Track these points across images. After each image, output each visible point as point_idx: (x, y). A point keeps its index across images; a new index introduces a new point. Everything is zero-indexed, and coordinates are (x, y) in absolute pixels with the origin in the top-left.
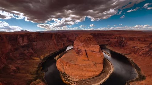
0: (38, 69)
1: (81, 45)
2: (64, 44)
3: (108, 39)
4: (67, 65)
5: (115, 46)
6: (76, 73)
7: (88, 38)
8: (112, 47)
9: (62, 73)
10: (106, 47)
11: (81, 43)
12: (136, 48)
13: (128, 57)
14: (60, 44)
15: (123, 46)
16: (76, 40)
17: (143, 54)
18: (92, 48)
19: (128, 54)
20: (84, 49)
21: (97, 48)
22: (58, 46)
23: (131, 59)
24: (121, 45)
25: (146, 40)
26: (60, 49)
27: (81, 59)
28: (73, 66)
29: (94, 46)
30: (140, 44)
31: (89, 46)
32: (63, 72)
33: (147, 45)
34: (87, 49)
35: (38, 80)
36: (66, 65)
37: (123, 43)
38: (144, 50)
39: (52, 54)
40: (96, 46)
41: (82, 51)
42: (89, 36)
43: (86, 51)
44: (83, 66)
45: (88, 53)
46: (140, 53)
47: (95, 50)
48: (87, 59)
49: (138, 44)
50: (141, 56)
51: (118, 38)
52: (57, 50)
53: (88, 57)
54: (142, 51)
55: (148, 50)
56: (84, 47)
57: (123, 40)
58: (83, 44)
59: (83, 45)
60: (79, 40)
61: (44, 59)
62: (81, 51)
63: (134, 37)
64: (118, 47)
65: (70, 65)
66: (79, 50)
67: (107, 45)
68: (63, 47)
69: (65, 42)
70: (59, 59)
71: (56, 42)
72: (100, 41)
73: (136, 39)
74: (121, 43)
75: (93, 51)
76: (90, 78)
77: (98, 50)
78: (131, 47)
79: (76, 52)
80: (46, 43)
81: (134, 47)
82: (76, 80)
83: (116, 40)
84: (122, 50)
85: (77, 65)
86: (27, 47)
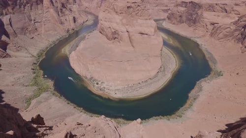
0: (35, 75)
1: (118, 21)
2: (75, 20)
4: (93, 64)
5: (181, 22)
7: (133, 5)
8: (174, 24)
9: (86, 78)
10: (163, 24)
12: (215, 25)
14: (66, 20)
15: (195, 22)
17: (226, 36)
18: (141, 26)
19: (200, 37)
20: (125, 30)
21: (152, 27)
22: (62, 23)
23: (205, 45)
24: (189, 20)
25: (233, 10)
26: (68, 31)
27: (119, 50)
28: (107, 63)
30: (222, 18)
31: (135, 22)
32: (89, 77)
33: (233, 21)
34: (130, 29)
35: (44, 95)
38: (229, 29)
39: (54, 42)
40: (148, 21)
41: (120, 33)
43: (129, 34)
44: (126, 63)
45: (133, 38)
46: (221, 35)
47: (146, 30)
49: (220, 18)
50: (222, 40)
52: (64, 34)
53: (134, 45)
54: (224, 31)
55: (234, 28)
56: (123, 24)
58: (121, 18)
59: (121, 20)
63: (217, 4)
64: (184, 24)
65: (99, 63)
66: (113, 31)
67: (164, 20)
68: (72, 25)
69: (77, 13)
70: (73, 52)
71: (55, 15)
72: (150, 11)
73: (218, 8)
74: (191, 15)
75: (143, 34)
76: (141, 82)
77: (153, 30)
78: (208, 24)
79: (107, 36)
80: (33, 18)
81: (213, 24)
82: (117, 88)
83: (182, 9)
84: (191, 29)
85: (114, 62)
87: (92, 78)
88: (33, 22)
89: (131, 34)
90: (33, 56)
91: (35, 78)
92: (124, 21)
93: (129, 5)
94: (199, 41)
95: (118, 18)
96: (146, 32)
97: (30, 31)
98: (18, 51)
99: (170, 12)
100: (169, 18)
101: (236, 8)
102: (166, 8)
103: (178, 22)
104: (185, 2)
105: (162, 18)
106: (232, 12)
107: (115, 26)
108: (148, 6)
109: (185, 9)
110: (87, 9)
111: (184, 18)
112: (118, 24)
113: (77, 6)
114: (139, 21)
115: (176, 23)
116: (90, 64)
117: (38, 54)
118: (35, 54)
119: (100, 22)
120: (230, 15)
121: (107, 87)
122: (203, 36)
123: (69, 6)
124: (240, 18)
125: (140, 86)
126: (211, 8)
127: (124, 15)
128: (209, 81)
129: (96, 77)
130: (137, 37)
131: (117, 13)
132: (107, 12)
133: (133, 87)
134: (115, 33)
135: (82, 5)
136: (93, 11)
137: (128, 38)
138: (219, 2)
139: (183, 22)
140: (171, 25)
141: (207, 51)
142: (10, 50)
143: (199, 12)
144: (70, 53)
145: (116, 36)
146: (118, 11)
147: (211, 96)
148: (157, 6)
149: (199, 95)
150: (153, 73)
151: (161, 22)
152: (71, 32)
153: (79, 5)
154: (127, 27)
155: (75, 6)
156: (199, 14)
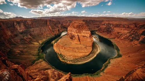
0: (38, 52)
1: (75, 31)
2: (58, 30)
3: (98, 25)
4: (62, 48)
6: (71, 54)
7: (81, 25)
8: (101, 32)
9: (59, 54)
11: (74, 29)
12: (120, 33)
13: (112, 41)
14: (55, 30)
16: (70, 26)
17: (125, 38)
18: (84, 33)
19: (113, 39)
21: (88, 34)
22: (53, 32)
23: (114, 42)
24: (108, 31)
25: (129, 27)
26: (55, 35)
27: (74, 43)
28: (68, 48)
31: (82, 32)
32: (60, 54)
33: (128, 31)
34: (79, 35)
35: (40, 60)
36: (61, 48)
37: (110, 29)
38: (126, 35)
39: (49, 39)
40: (87, 31)
41: (75, 36)
42: (82, 22)
43: (78, 37)
44: (76, 49)
46: (122, 38)
47: (86, 35)
48: (79, 43)
49: (122, 30)
51: (107, 24)
52: (53, 36)
53: (81, 41)
54: (124, 36)
55: (129, 35)
56: (77, 32)
57: (111, 26)
58: (76, 30)
59: (76, 31)
60: (72, 27)
61: (42, 44)
63: (120, 24)
65: (65, 48)
66: (72, 35)
67: (97, 31)
70: (55, 43)
72: (91, 27)
73: (121, 26)
76: (81, 57)
77: (89, 35)
78: (116, 33)
79: (70, 37)
80: (42, 30)
81: (118, 33)
82: (71, 59)
83: (105, 26)
84: (109, 35)
85: (71, 48)
86: (25, 33)
88: (42, 31)
89: (79, 37)
90: (40, 44)
91: (38, 53)
92: (77, 31)
95: (75, 30)
99: (99, 27)
100: (99, 30)
105: (96, 30)
107: (73, 33)
111: (105, 30)
115: (102, 32)
119: (68, 31)
120: (127, 29)
121: (67, 59)
124: (132, 30)
125: (80, 59)
129: (63, 54)
130: (81, 38)
133: (77, 59)
135: (63, 25)
138: (122, 23)
145: (73, 37)
146: (75, 27)
147: (113, 66)
148: (94, 25)
150: (87, 54)
151: (95, 32)
154: (78, 33)
155: (59, 25)
156: (112, 28)
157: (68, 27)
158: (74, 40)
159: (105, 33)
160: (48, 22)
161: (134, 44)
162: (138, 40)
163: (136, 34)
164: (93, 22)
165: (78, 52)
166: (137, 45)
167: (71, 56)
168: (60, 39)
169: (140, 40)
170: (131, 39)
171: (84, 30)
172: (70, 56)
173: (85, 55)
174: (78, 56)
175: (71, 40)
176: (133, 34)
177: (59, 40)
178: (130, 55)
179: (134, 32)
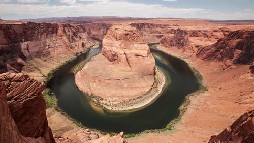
1: (118, 45)
2: (83, 45)
3: (160, 33)
4: (95, 82)
5: (172, 45)
6: (113, 92)
7: (129, 33)
8: (166, 47)
9: (88, 95)
10: (157, 47)
12: (199, 47)
14: (76, 45)
15: (183, 45)
16: (106, 37)
17: (208, 56)
18: (137, 49)
19: (188, 58)
20: (123, 53)
21: (145, 49)
22: (72, 48)
23: (192, 64)
24: (179, 43)
25: (213, 36)
26: (77, 54)
27: (117, 70)
28: (107, 81)
29: (139, 46)
31: (131, 46)
32: (90, 94)
33: (213, 43)
34: (127, 52)
36: (93, 81)
37: (182, 41)
38: (210, 50)
39: (64, 64)
40: (143, 45)
41: (119, 55)
42: (130, 28)
43: (126, 56)
44: (123, 81)
45: (130, 59)
46: (204, 56)
48: (128, 68)
49: (203, 41)
50: (206, 59)
51: (175, 32)
52: (73, 57)
53: (131, 65)
54: (207, 52)
55: (215, 49)
56: (122, 48)
57: (183, 35)
58: (120, 43)
59: (120, 45)
60: (112, 37)
62: (118, 57)
63: (199, 31)
64: (175, 47)
65: (100, 81)
66: (114, 53)
67: (159, 44)
68: (81, 50)
69: (86, 40)
70: (79, 73)
71: (67, 41)
72: (147, 37)
73: (201, 34)
74: (180, 39)
75: (138, 56)
76: (135, 98)
77: (146, 52)
78: (194, 46)
79: (108, 58)
80: (48, 44)
81: (197, 46)
83: (172, 35)
84: (181, 51)
85: (113, 80)
86: (8, 53)
87: (92, 95)
88: (47, 47)
89: (128, 56)
90: (44, 76)
92: (123, 45)
93: (126, 32)
94: (187, 61)
95: (117, 43)
96: (141, 54)
97: (44, 55)
98: (32, 71)
99: (162, 37)
100: (162, 43)
101: (215, 33)
102: (160, 35)
103: (170, 45)
104: (174, 30)
105: (157, 42)
106: (213, 37)
107: (115, 49)
108: (145, 33)
109: (174, 35)
110: (94, 37)
111: (174, 43)
112: (117, 48)
113: (87, 34)
114: (135, 45)
115: (168, 46)
116: (91, 82)
117: (48, 74)
118: (46, 74)
119: (104, 46)
120: (211, 39)
121: (106, 103)
122: (191, 56)
123: (79, 34)
124: (219, 41)
125: (134, 101)
126: (194, 34)
127: (122, 40)
128: (196, 95)
129: (96, 93)
130: (133, 59)
131: (117, 39)
132: (109, 38)
134: (115, 55)
135: (91, 33)
136: (99, 38)
137: (126, 59)
138: (201, 29)
139: (173, 46)
140: (164, 48)
141: (194, 69)
142: (24, 70)
143: (186, 37)
144: (76, 73)
145: (116, 58)
146: (118, 37)
147: (197, 109)
148: (152, 33)
149: (187, 109)
150: (147, 90)
151: (156, 45)
152: (79, 55)
153: (88, 33)
154: (125, 50)
155: (84, 34)
156: (186, 39)
157: (103, 38)
158: (118, 65)
159: (173, 47)
160: (60, 28)
161: (225, 65)
162: (231, 58)
163: (227, 48)
164: (150, 28)
165: (127, 87)
166: (231, 67)
167: (115, 96)
168: (88, 63)
169: (234, 58)
170: (220, 56)
171: (136, 42)
172: (112, 96)
173: (141, 93)
174: (128, 96)
175: (111, 64)
176: (221, 48)
177: (85, 64)
178: (223, 85)
179: (223, 43)
